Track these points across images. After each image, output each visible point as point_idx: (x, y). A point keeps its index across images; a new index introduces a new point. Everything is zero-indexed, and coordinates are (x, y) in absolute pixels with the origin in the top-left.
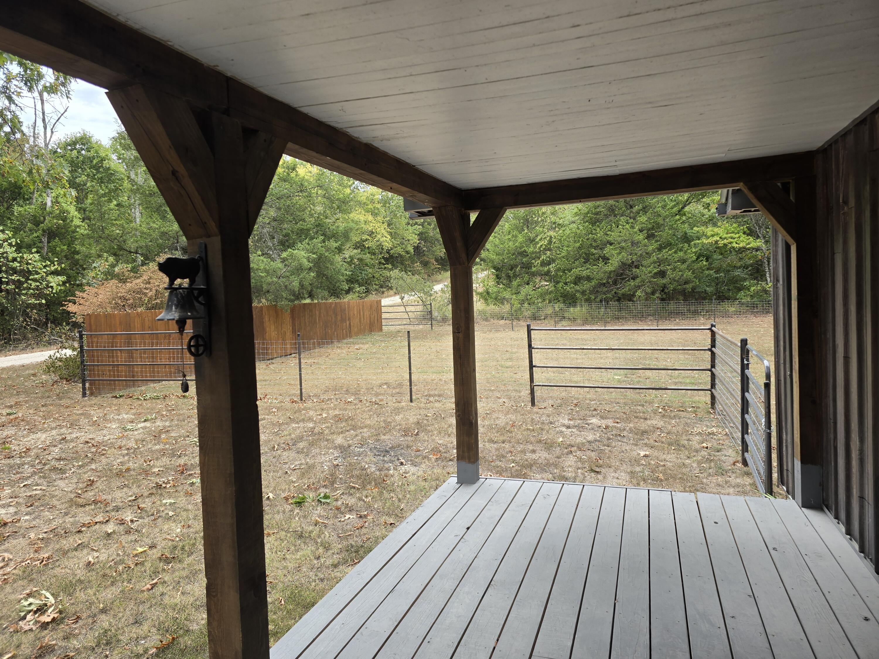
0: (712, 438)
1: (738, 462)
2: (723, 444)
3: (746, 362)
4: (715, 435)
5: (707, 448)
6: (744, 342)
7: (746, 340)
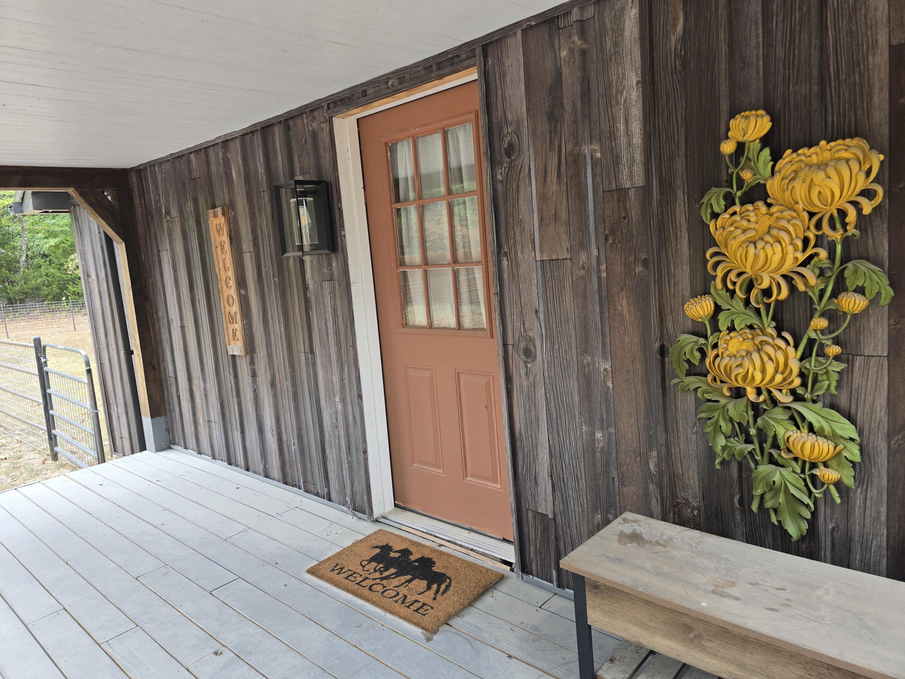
0: (4, 449)
1: (46, 460)
2: (20, 451)
3: (43, 360)
4: (6, 446)
5: (6, 459)
6: (37, 342)
7: (40, 339)
